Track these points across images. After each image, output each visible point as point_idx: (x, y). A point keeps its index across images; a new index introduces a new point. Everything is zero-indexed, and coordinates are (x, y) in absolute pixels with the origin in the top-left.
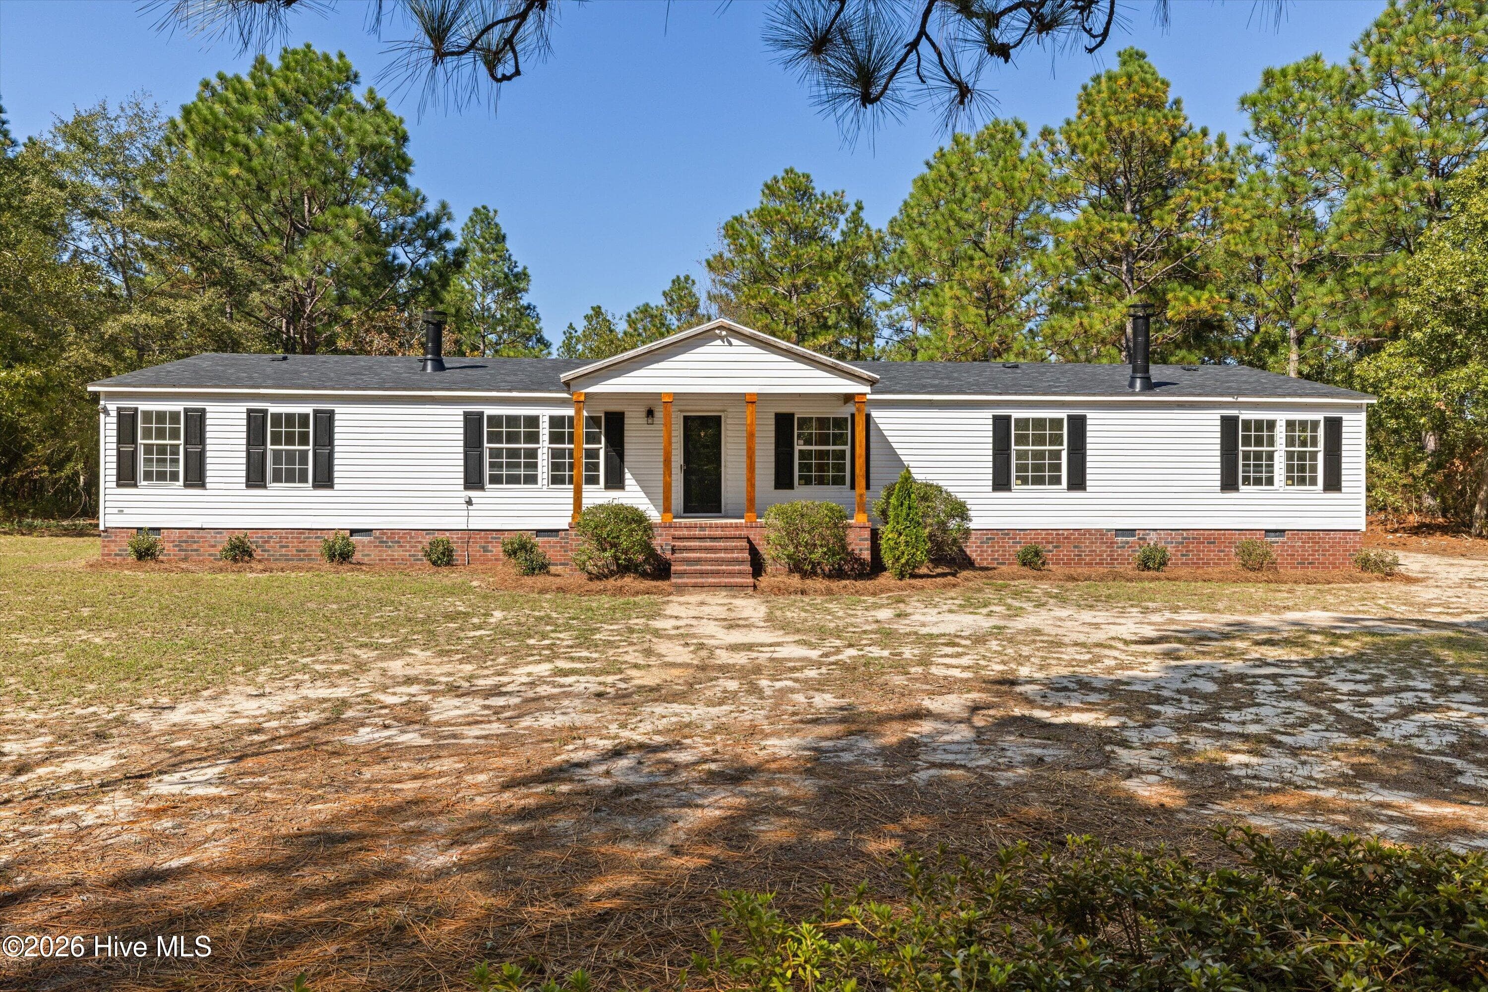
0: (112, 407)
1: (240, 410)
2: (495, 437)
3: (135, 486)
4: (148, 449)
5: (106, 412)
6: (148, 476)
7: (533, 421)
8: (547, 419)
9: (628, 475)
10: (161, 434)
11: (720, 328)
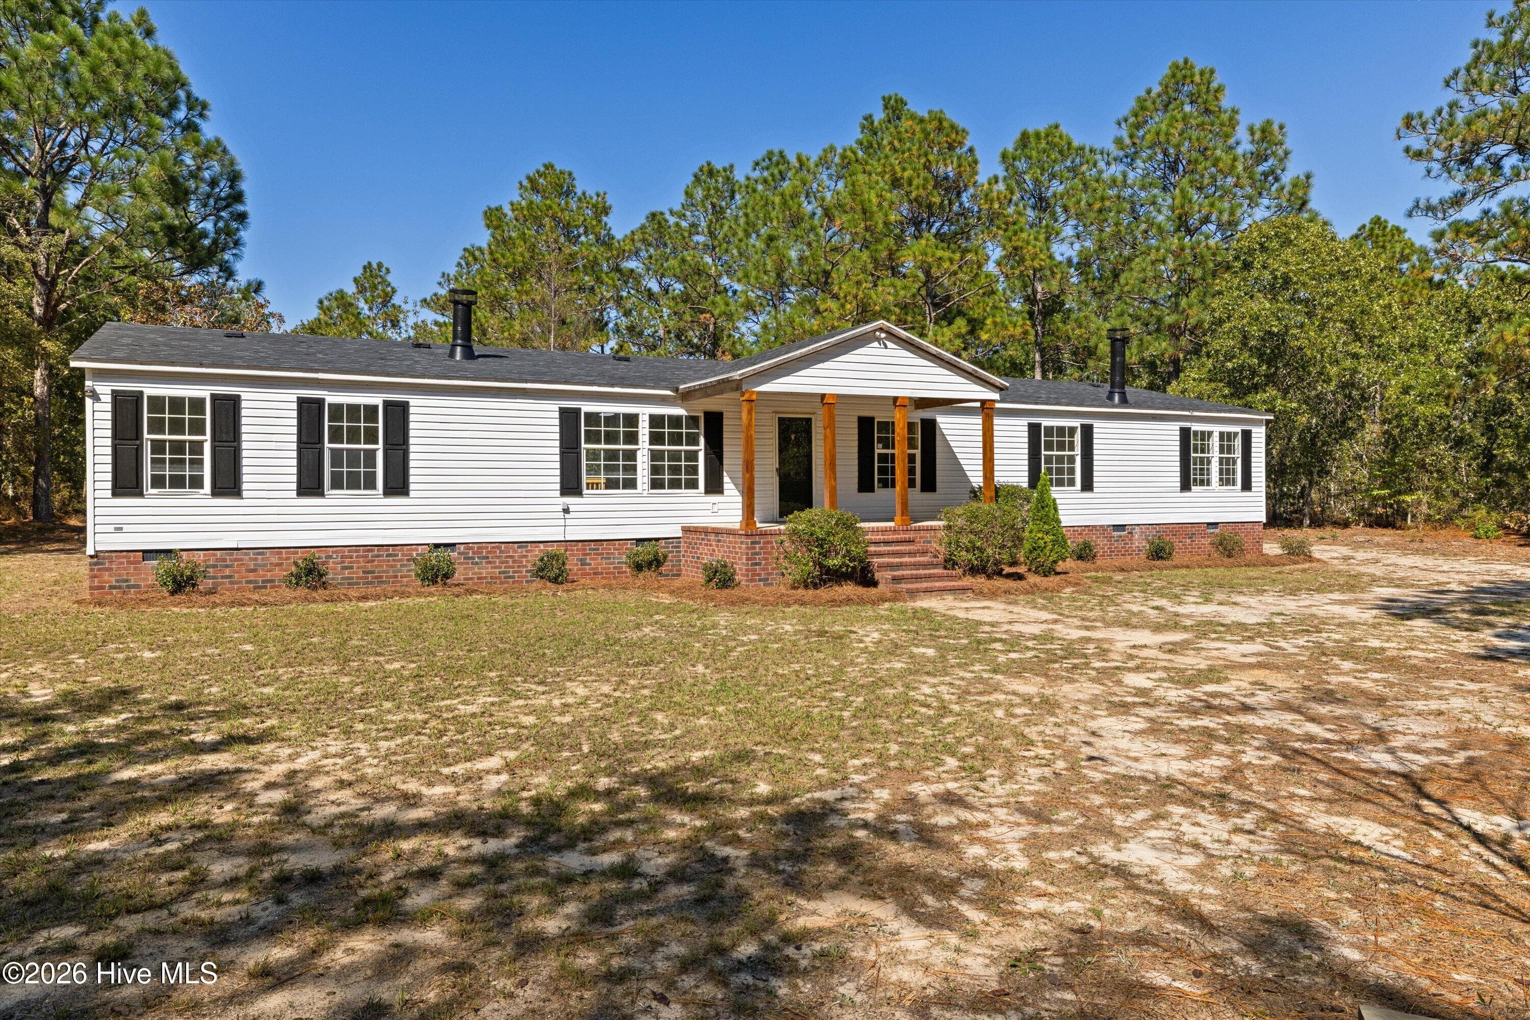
0: (105, 389)
1: (288, 399)
2: (593, 437)
3: (141, 495)
4: (158, 447)
5: (96, 397)
6: (158, 482)
7: (632, 420)
8: (647, 418)
9: (726, 479)
10: (176, 427)
11: (881, 330)
